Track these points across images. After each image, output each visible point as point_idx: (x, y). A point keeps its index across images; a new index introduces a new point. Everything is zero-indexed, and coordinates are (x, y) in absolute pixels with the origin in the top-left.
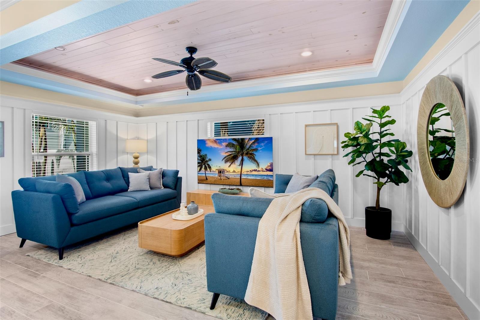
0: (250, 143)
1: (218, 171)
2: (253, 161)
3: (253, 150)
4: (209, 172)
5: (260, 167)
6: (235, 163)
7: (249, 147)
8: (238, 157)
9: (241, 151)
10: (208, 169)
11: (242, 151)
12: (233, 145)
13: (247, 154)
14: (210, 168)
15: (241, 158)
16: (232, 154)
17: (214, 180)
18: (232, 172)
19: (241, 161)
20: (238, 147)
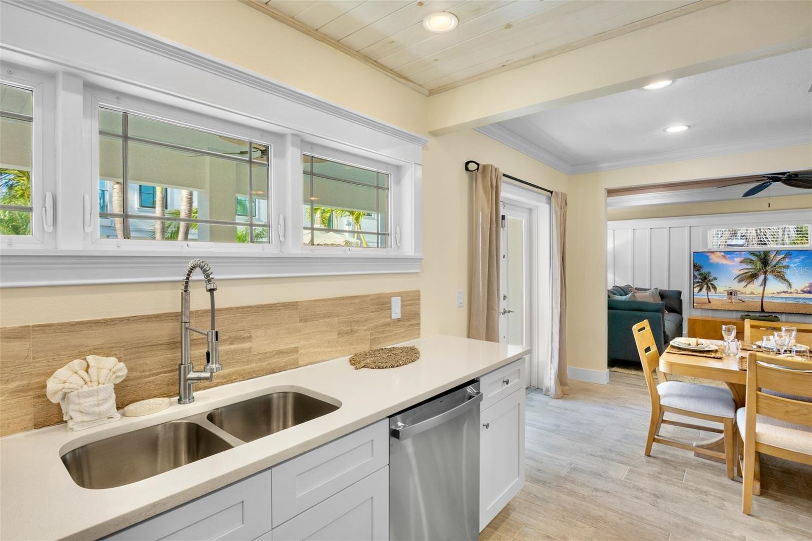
0: (779, 259)
1: (728, 292)
2: (781, 280)
3: (783, 267)
4: (712, 293)
6: (755, 283)
7: (776, 264)
8: (758, 275)
9: (764, 268)
10: (712, 290)
11: (766, 269)
12: (751, 262)
13: (772, 272)
14: (715, 288)
15: (764, 277)
16: (749, 272)
17: (721, 303)
18: (749, 294)
19: (763, 280)
20: (759, 263)
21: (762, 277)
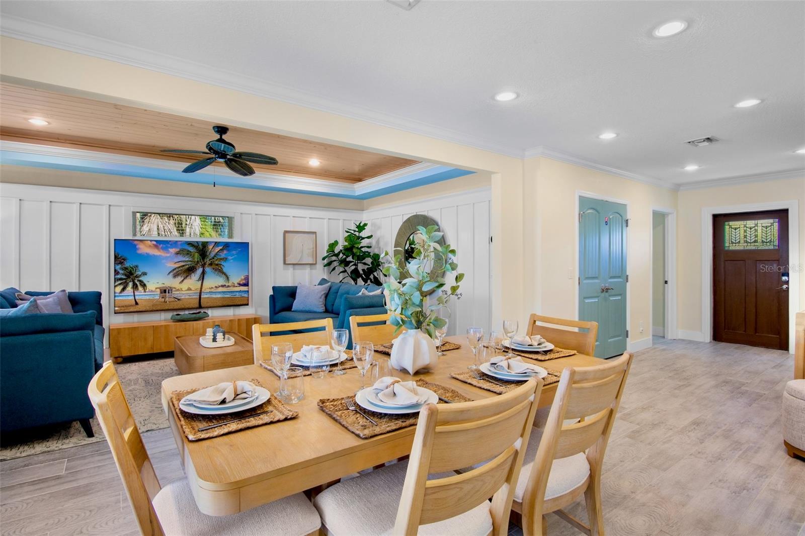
0: (217, 251)
1: (161, 290)
2: (220, 274)
3: (221, 259)
4: (141, 292)
5: (230, 281)
6: (192, 277)
7: (215, 256)
8: (196, 268)
9: (202, 261)
10: (140, 288)
11: (204, 261)
12: (188, 253)
13: (211, 264)
14: (144, 286)
15: (202, 271)
16: (186, 265)
17: (152, 303)
18: (186, 290)
19: (201, 274)
20: (197, 255)
21: (200, 271)
